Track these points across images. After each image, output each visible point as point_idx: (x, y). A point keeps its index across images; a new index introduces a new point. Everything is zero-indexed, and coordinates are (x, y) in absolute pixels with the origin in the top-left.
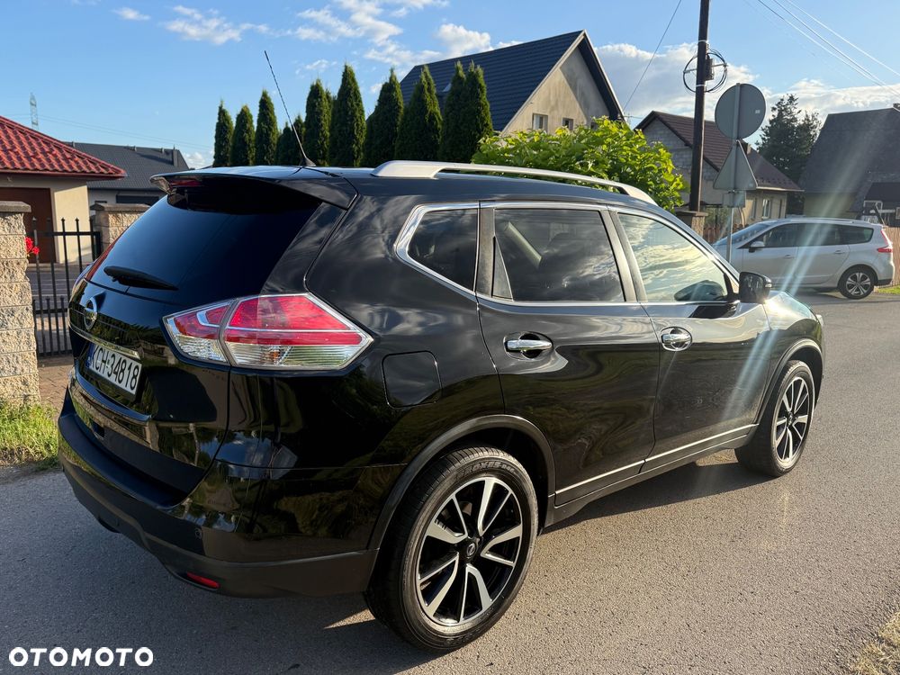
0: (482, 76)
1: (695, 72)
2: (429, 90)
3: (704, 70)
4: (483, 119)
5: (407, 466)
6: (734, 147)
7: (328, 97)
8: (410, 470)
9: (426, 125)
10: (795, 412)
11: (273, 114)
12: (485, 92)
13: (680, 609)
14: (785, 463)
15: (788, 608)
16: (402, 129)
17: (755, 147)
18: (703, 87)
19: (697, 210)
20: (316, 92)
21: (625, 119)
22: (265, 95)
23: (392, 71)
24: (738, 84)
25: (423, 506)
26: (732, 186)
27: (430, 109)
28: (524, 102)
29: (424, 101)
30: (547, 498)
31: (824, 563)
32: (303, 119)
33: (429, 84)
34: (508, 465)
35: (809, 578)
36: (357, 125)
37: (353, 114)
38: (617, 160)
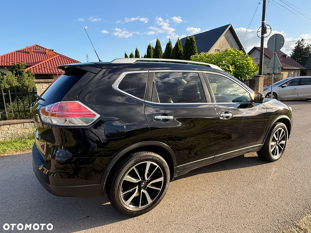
0: (194, 39)
1: (261, 31)
2: (179, 44)
3: (264, 31)
4: (194, 51)
5: (113, 158)
6: (274, 54)
7: (153, 48)
8: (114, 159)
9: (178, 53)
10: (280, 140)
11: (139, 54)
12: (195, 43)
13: (221, 208)
14: (275, 157)
15: (262, 211)
16: (172, 55)
17: (289, 56)
18: (263, 36)
19: (261, 75)
20: (149, 47)
21: (245, 49)
22: (136, 49)
23: (169, 39)
24: (275, 34)
25: (121, 170)
26: (273, 67)
27: (180, 49)
28: (212, 46)
29: (178, 47)
30: (174, 168)
31: (281, 195)
32: (146, 55)
33: (179, 42)
34: (156, 158)
35: (273, 200)
36: (160, 55)
37: (159, 53)
38: (234, 60)
